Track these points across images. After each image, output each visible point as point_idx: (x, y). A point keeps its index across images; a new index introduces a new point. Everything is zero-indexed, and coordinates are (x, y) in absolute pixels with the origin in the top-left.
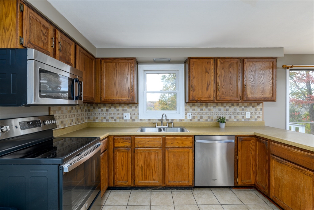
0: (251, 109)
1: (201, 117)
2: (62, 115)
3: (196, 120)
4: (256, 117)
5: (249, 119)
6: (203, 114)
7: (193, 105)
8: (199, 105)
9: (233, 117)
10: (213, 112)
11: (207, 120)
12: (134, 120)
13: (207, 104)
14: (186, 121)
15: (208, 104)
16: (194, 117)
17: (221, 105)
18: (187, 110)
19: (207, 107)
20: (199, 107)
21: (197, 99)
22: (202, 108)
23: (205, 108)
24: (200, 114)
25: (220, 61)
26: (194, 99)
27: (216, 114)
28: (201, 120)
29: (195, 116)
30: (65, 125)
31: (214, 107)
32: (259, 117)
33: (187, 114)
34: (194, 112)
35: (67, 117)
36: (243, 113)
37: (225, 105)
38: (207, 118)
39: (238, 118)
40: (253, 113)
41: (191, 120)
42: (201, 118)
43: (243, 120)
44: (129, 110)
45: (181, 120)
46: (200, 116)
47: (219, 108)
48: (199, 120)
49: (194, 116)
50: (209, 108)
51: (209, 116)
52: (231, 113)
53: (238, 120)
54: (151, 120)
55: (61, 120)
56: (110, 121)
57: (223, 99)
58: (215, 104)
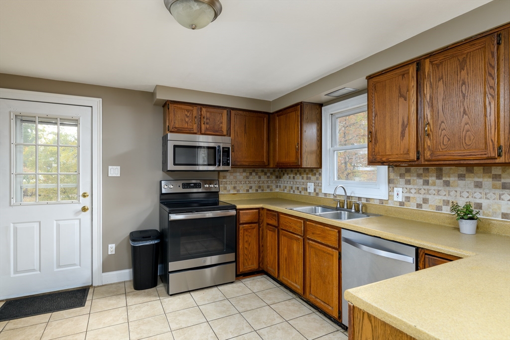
1: (423, 199)
2: (234, 180)
3: (412, 206)
6: (430, 192)
7: (406, 172)
8: (421, 171)
10: (459, 189)
11: (439, 208)
12: (317, 194)
14: (390, 204)
15: (444, 168)
16: (408, 199)
17: (484, 172)
18: (395, 181)
19: (439, 177)
20: (419, 176)
21: (381, 159)
22: (427, 178)
23: (434, 178)
24: (422, 191)
25: (431, 62)
27: (466, 195)
28: (425, 208)
29: (411, 195)
30: (238, 191)
31: (461, 177)
33: (393, 191)
34: (409, 186)
35: (243, 183)
38: (441, 204)
41: (401, 204)
42: (424, 203)
44: (313, 178)
45: (382, 201)
46: (422, 196)
47: (477, 180)
48: (419, 206)
49: (408, 195)
50: (444, 179)
51: (445, 198)
55: (233, 185)
56: (297, 192)
58: (462, 170)
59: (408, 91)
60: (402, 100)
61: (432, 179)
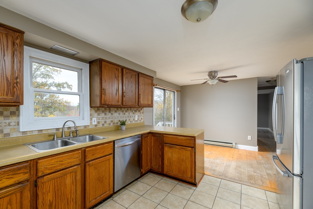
0: (138, 113)
1: (105, 122)
3: (100, 125)
4: (140, 119)
5: (137, 121)
6: (107, 118)
7: (98, 110)
8: (104, 110)
9: (128, 120)
10: (115, 116)
11: (110, 124)
12: (7, 135)
13: (110, 109)
14: (90, 127)
16: (98, 122)
17: (121, 110)
18: (92, 114)
19: (110, 112)
20: (103, 112)
21: (108, 103)
22: (106, 113)
23: (108, 112)
24: (104, 118)
25: (126, 71)
26: (106, 104)
27: (117, 118)
28: (106, 125)
29: (100, 121)
31: (116, 112)
32: (142, 119)
33: (92, 120)
34: (99, 117)
36: (134, 116)
37: (123, 109)
38: (110, 122)
39: (131, 120)
40: (139, 116)
41: (96, 125)
42: (105, 123)
43: (134, 122)
45: (85, 127)
46: (104, 120)
47: (119, 112)
48: (103, 125)
50: (111, 112)
51: (111, 120)
52: (127, 117)
53: (131, 122)
54: (43, 131)
57: (127, 105)
58: (116, 109)
59: (118, 77)
60: (116, 79)
61: (107, 113)
